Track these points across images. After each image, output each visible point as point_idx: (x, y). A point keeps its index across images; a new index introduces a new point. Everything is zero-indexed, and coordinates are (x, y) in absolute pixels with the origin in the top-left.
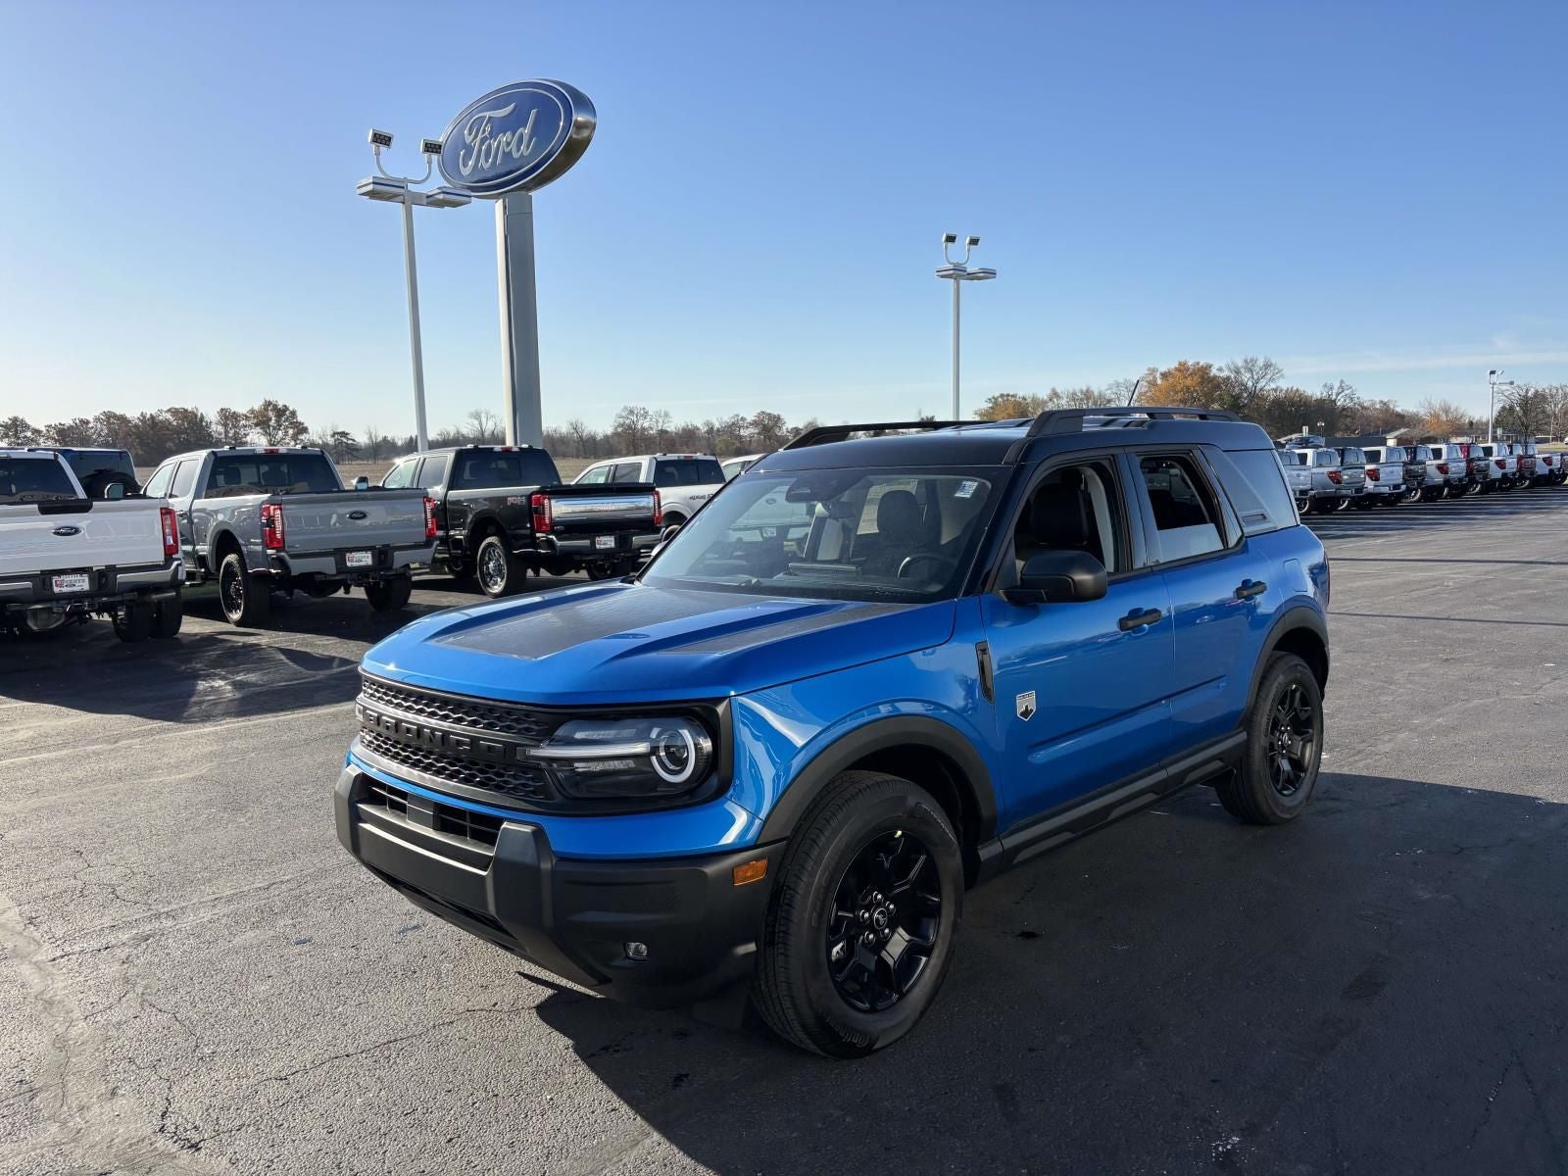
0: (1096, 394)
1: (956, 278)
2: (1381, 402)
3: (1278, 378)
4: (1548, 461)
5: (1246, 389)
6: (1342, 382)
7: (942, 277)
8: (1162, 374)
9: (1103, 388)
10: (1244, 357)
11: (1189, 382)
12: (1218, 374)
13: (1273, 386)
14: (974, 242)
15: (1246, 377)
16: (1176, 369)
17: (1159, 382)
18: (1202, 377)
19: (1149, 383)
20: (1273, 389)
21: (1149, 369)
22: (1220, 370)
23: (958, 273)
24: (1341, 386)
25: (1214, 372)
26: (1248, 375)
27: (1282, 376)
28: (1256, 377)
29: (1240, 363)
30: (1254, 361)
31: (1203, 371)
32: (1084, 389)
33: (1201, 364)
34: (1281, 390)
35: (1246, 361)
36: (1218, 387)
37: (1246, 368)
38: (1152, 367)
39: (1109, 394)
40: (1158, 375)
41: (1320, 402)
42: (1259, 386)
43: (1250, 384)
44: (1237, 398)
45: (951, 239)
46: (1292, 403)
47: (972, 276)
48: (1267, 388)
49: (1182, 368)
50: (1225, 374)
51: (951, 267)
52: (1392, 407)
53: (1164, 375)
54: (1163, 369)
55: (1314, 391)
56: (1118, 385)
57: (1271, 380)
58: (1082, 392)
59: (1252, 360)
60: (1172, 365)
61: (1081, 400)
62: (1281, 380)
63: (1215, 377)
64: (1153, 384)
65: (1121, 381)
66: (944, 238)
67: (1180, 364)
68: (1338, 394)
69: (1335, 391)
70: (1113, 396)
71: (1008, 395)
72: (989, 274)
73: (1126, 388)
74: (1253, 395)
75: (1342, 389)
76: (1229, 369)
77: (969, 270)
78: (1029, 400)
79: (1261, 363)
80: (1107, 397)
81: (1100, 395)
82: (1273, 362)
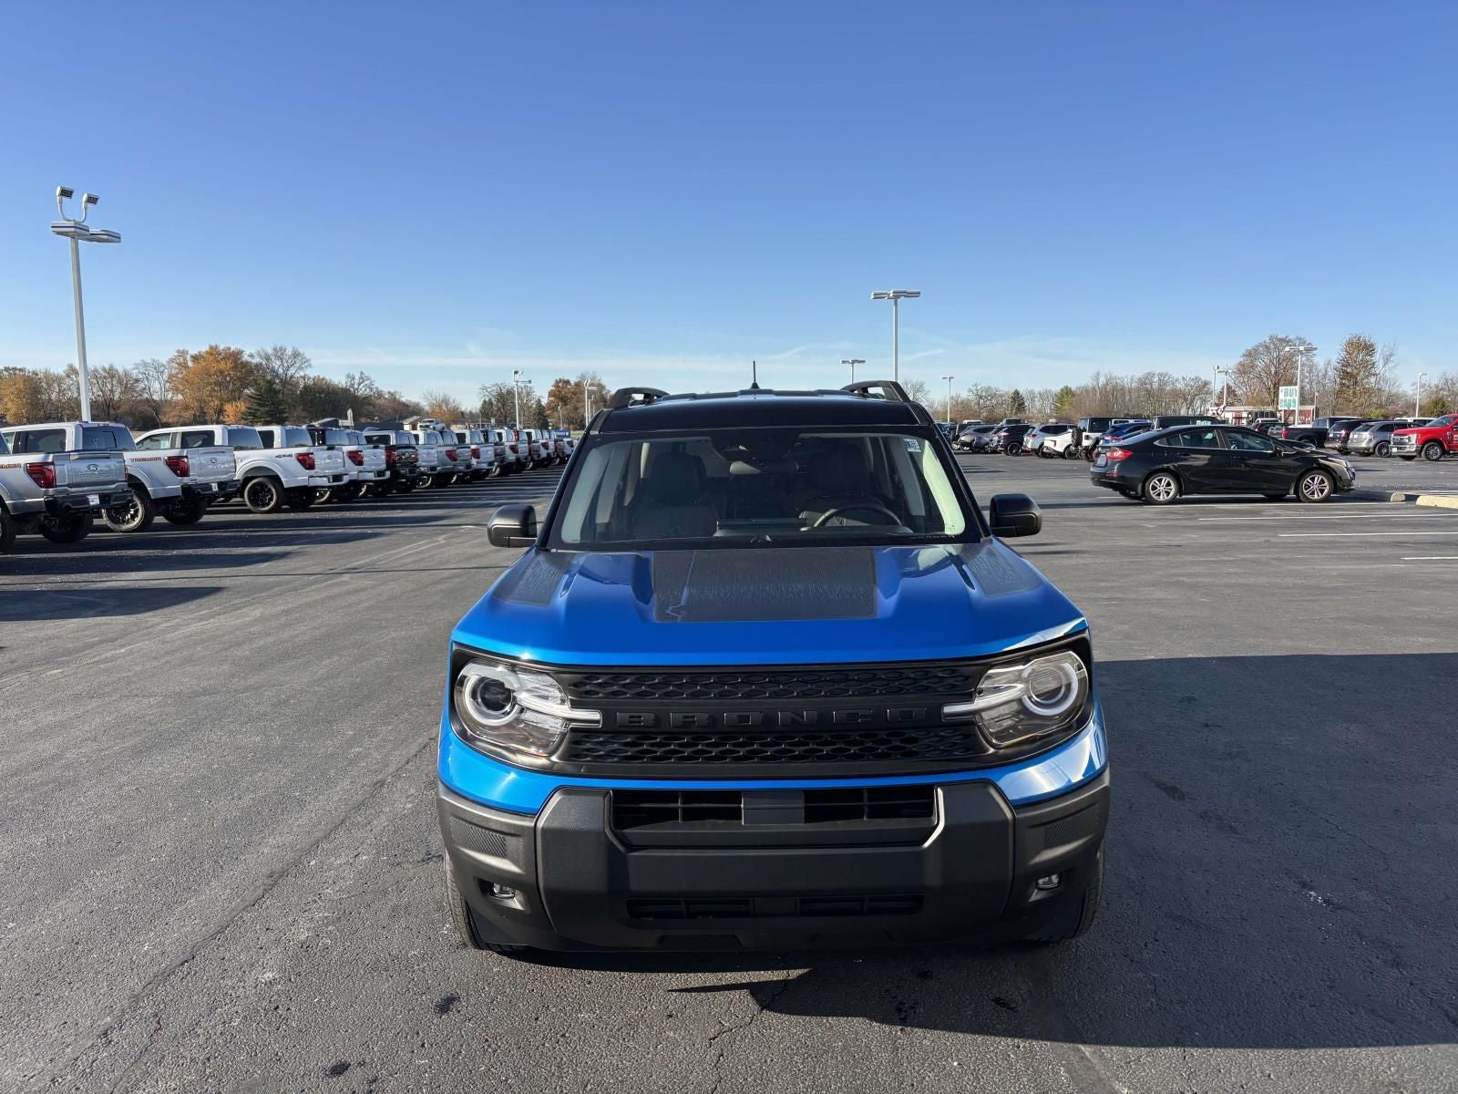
0: (121, 371)
1: (74, 236)
2: (389, 393)
3: (306, 367)
4: (545, 446)
5: (277, 376)
6: (362, 373)
7: (58, 233)
8: (192, 357)
9: (129, 367)
10: (273, 346)
11: (222, 366)
12: (249, 359)
13: (302, 374)
14: (92, 200)
15: (276, 364)
16: (207, 352)
17: (190, 364)
18: (236, 362)
19: (179, 364)
20: (301, 377)
21: (178, 351)
22: (251, 356)
23: (79, 233)
24: (361, 378)
25: (246, 358)
26: (278, 363)
27: (310, 366)
28: (285, 364)
29: (270, 351)
30: (283, 350)
31: (235, 356)
32: (107, 367)
33: (232, 349)
34: (309, 378)
35: (275, 349)
36: (250, 372)
37: (276, 356)
38: (181, 349)
39: (135, 374)
40: (189, 358)
41: (346, 391)
42: (289, 373)
43: (281, 371)
44: (271, 383)
45: (66, 193)
46: (321, 391)
47: (93, 238)
48: (297, 375)
49: (213, 351)
50: (256, 360)
51: (72, 224)
52: (397, 397)
53: (195, 358)
54: (194, 351)
55: (338, 379)
56: (145, 365)
57: (300, 368)
58: (104, 369)
59: (281, 349)
60: (204, 348)
61: (105, 377)
62: (309, 369)
63: (247, 362)
64: (184, 365)
65: (149, 361)
66: (58, 191)
67: (211, 348)
68: (359, 384)
69: (357, 381)
70: (141, 376)
71: (15, 369)
72: (113, 237)
73: (155, 368)
74: (285, 383)
75: (362, 379)
76: (259, 355)
77: (93, 230)
78: (41, 376)
79: (289, 351)
80: (134, 376)
81: (126, 374)
82: (301, 351)
